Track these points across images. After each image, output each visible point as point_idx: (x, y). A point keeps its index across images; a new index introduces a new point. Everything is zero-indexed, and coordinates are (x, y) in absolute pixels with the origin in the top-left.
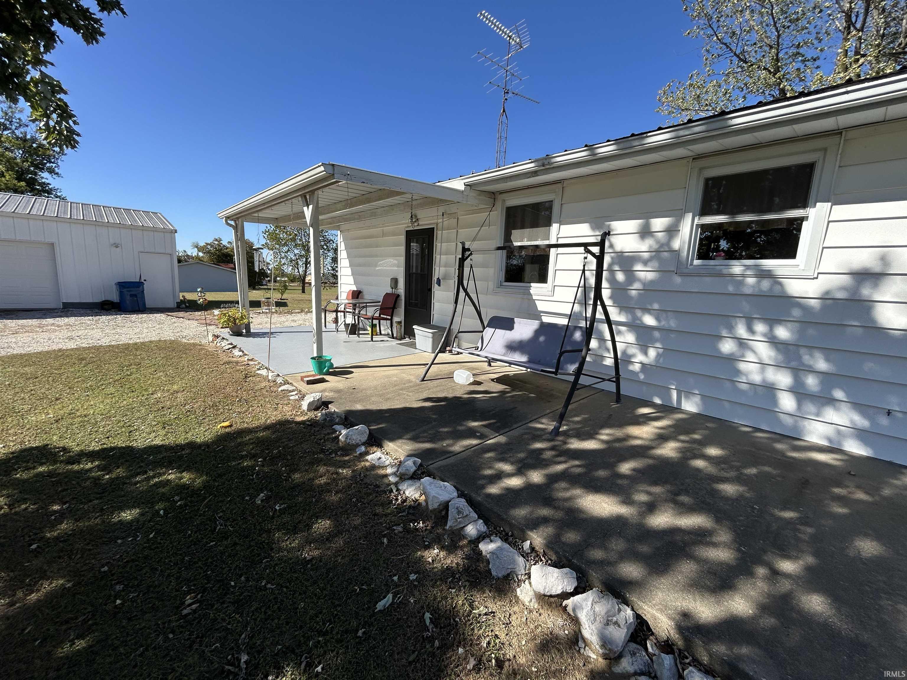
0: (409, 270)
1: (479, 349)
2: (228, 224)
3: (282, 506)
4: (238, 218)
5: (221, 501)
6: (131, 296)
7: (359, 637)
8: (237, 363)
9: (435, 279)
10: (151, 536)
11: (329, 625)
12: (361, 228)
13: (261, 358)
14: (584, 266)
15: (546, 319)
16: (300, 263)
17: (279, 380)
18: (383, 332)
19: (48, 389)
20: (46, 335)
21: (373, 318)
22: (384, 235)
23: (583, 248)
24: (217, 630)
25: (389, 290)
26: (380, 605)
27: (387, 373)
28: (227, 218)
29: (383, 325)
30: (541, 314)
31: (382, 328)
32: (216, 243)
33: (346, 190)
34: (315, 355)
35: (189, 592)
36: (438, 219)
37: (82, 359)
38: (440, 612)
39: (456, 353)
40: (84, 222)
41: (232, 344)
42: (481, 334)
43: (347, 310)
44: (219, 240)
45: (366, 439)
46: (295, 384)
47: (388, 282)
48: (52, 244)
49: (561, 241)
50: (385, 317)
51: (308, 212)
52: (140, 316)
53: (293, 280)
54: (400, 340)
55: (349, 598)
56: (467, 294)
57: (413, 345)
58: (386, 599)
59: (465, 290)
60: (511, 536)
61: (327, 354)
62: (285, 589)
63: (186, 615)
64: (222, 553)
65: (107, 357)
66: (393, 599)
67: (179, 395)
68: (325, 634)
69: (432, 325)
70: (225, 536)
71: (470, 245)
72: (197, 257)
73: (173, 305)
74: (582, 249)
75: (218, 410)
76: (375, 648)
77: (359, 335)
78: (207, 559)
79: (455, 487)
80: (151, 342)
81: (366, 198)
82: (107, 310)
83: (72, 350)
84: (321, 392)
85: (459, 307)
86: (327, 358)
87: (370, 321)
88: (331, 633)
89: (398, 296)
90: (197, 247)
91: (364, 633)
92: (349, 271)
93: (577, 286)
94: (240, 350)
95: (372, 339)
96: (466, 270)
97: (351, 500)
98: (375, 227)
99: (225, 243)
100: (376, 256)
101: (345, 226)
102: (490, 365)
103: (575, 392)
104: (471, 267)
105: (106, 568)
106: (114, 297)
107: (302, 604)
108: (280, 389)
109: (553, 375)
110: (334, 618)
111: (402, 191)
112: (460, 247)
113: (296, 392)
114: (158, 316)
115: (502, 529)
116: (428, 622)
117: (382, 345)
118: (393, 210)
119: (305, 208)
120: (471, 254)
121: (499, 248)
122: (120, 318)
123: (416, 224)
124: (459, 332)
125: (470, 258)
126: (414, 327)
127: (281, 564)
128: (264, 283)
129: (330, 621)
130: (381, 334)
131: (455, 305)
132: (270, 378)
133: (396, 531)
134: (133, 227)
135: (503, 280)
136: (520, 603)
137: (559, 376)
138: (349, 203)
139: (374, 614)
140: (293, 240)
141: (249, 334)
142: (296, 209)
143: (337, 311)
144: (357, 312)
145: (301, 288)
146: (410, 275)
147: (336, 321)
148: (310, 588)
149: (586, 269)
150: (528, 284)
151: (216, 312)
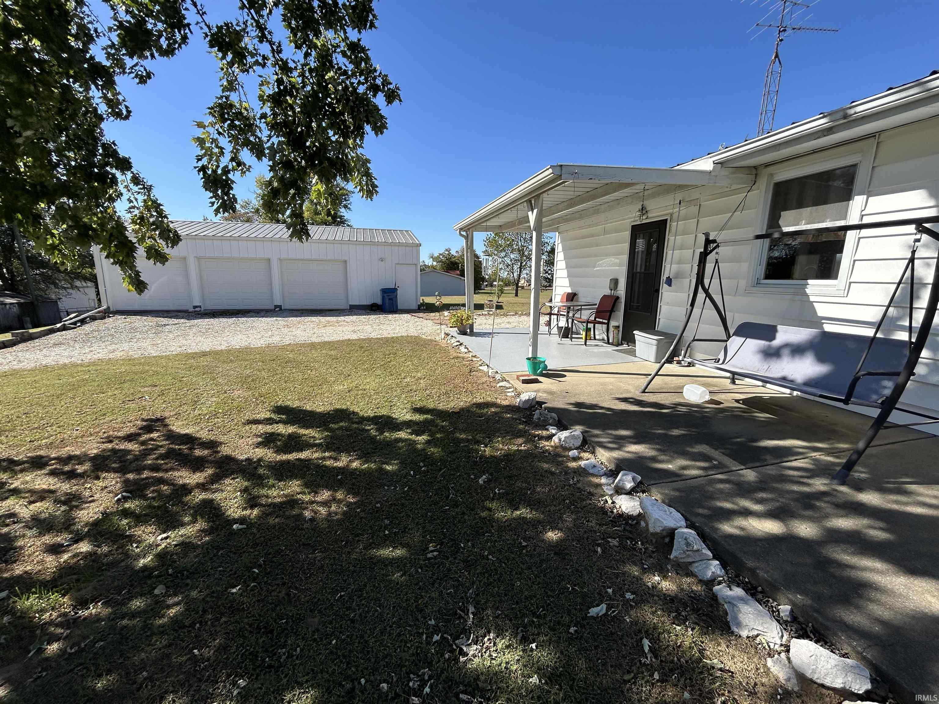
0: (633, 269)
1: (721, 362)
2: (461, 235)
3: (501, 491)
4: (469, 229)
5: (452, 475)
6: (389, 299)
7: (571, 633)
8: (463, 358)
9: (664, 278)
10: (406, 489)
11: (542, 611)
12: (580, 228)
13: (483, 355)
14: (914, 252)
15: (829, 328)
16: (515, 267)
17: (498, 377)
18: (597, 337)
19: (344, 368)
20: (340, 328)
21: (588, 322)
22: (605, 232)
23: (913, 226)
24: (451, 578)
25: (607, 292)
26: (593, 611)
27: (602, 380)
28: (461, 229)
29: (598, 329)
30: (823, 321)
31: (597, 333)
32: (447, 252)
33: (573, 189)
34: (530, 356)
35: (431, 541)
36: (674, 208)
37: (362, 347)
38: (661, 644)
39: (686, 364)
40: (364, 243)
41: (459, 342)
42: (724, 344)
43: (561, 313)
44: (448, 250)
45: (579, 444)
46: (511, 382)
47: (607, 283)
48: (346, 262)
49: (867, 220)
50: (601, 320)
51: (532, 217)
52: (394, 315)
53: (507, 283)
54: (617, 346)
55: (562, 594)
56: (708, 295)
57: (633, 353)
58: (599, 608)
59: (706, 291)
60: (761, 592)
61: (541, 355)
62: (504, 565)
63: (430, 559)
64: (454, 518)
65: (376, 347)
66: (607, 610)
67: (422, 381)
68: (538, 617)
69: (657, 331)
70: (456, 505)
71: (716, 236)
72: (432, 266)
73: (415, 307)
74: (912, 228)
75: (449, 397)
76: (587, 650)
77: (572, 338)
78: (443, 519)
79: (682, 515)
80: (402, 336)
81: (592, 195)
82: (374, 311)
83: (356, 340)
84: (535, 391)
85: (696, 311)
86: (542, 360)
87: (585, 324)
88: (544, 618)
89: (618, 298)
90: (432, 257)
91: (576, 631)
92: (564, 273)
93: (897, 281)
94: (466, 348)
95: (586, 344)
96: (709, 267)
97: (564, 500)
98: (597, 224)
99: (453, 252)
100: (596, 256)
101: (563, 227)
102: (733, 382)
103: (881, 431)
104: (717, 261)
105: (378, 505)
106: (379, 301)
107: (519, 583)
108: (498, 385)
109: (841, 405)
110: (547, 606)
111: (633, 181)
112: (702, 239)
113: (512, 390)
114: (406, 315)
115: (747, 580)
116: (646, 649)
117: (596, 350)
118: (618, 204)
119: (530, 213)
120: (718, 246)
121: (758, 237)
122: (382, 317)
123: (644, 217)
124: (694, 340)
125: (715, 251)
126: (634, 332)
127: (500, 541)
128: (482, 288)
129: (543, 607)
130: (595, 339)
131: (689, 308)
132: (490, 374)
133: (611, 544)
134: (393, 244)
135: (763, 276)
136: (771, 675)
137: (851, 407)
138: (571, 203)
139: (585, 618)
140: (510, 245)
141: (472, 334)
142: (521, 214)
143: (550, 314)
144: (571, 315)
145: (515, 292)
146: (633, 275)
147: (549, 324)
148: (526, 571)
149: (916, 256)
150: (802, 282)
151: (446, 313)
